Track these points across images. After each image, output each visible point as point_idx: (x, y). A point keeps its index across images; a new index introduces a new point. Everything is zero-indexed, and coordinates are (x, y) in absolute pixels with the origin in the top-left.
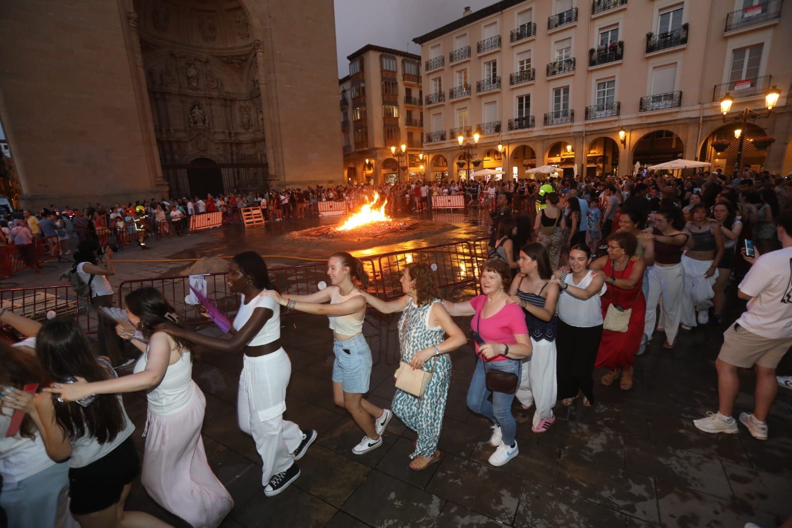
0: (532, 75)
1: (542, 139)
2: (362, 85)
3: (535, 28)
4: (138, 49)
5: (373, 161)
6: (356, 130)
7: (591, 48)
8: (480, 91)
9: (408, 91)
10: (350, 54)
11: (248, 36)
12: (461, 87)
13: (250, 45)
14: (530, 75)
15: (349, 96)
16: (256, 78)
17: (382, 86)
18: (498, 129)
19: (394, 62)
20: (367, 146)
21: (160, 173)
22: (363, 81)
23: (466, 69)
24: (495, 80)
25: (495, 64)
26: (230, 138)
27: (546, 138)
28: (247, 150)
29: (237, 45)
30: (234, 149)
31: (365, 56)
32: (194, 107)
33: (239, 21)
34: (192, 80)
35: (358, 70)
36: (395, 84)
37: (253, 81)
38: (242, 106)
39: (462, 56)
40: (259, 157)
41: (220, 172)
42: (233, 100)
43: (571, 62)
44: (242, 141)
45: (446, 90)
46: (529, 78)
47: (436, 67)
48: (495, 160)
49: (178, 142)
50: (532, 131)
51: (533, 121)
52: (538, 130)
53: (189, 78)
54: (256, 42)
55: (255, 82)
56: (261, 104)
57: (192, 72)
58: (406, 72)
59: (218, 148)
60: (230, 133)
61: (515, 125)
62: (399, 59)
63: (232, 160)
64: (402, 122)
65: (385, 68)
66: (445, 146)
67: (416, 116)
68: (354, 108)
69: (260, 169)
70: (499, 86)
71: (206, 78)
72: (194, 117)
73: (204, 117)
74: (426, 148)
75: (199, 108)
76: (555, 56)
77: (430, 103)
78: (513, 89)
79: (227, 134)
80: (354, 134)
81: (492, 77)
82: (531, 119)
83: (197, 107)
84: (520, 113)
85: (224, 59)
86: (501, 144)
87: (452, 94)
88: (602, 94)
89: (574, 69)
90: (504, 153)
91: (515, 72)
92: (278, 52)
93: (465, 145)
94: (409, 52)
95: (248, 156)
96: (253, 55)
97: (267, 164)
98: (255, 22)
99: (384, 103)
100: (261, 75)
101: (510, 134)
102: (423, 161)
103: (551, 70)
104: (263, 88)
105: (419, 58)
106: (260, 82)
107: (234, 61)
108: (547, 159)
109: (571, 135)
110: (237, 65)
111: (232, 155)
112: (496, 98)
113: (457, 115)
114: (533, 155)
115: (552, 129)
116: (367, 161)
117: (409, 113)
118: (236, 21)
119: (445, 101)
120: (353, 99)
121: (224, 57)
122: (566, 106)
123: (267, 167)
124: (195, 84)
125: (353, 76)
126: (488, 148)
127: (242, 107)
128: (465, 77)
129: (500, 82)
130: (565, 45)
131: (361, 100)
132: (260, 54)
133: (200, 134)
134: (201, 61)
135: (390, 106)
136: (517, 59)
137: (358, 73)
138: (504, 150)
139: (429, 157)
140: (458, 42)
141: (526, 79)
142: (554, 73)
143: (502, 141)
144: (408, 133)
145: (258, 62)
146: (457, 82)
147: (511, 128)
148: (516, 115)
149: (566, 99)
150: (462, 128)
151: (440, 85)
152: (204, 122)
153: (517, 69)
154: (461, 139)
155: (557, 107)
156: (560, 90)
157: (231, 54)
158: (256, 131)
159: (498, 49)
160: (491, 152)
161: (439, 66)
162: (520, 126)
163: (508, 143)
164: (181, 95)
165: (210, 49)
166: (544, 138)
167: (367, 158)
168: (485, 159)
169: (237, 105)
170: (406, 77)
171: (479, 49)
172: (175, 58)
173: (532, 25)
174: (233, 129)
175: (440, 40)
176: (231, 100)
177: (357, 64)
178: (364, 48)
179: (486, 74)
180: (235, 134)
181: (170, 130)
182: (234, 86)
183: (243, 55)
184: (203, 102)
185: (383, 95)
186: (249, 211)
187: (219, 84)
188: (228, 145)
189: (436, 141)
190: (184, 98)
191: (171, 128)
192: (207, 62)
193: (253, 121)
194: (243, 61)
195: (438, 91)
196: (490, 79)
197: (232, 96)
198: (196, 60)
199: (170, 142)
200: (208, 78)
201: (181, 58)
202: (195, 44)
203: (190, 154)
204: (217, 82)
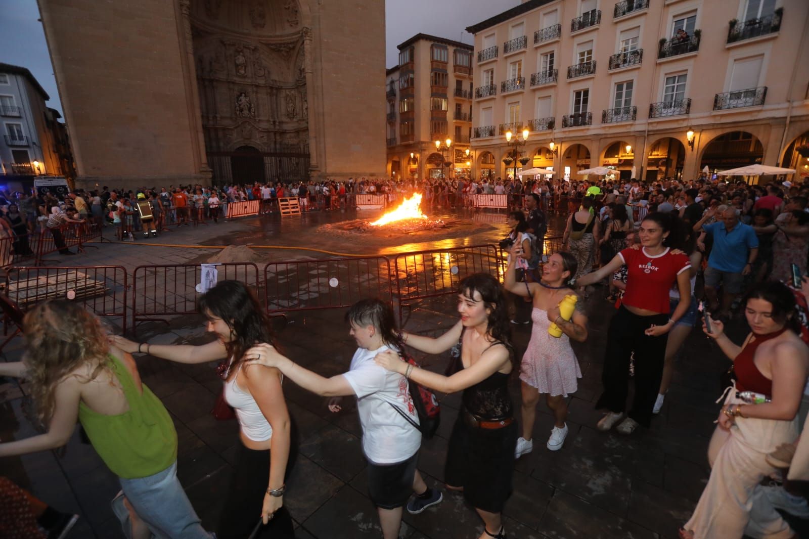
0: (592, 67)
1: (599, 137)
2: (411, 76)
3: (600, 16)
4: (189, 36)
5: (418, 155)
6: (402, 122)
7: (661, 37)
8: (534, 85)
9: (459, 83)
10: (400, 43)
11: (297, 24)
12: (515, 79)
13: (298, 33)
14: (590, 68)
15: (397, 86)
16: (303, 67)
17: (432, 77)
18: (551, 125)
19: (446, 52)
20: (413, 140)
21: (204, 159)
22: (413, 72)
23: (521, 60)
24: (552, 73)
25: (552, 56)
26: (275, 126)
27: (603, 136)
28: (290, 140)
29: (285, 32)
30: (278, 137)
31: (415, 45)
32: (241, 95)
33: (289, 8)
34: (240, 67)
35: (407, 59)
36: (445, 75)
37: (300, 70)
39: (517, 47)
40: (302, 147)
41: (263, 160)
42: (279, 89)
43: (638, 54)
44: (286, 130)
45: (498, 83)
46: (589, 71)
47: (489, 58)
48: (546, 158)
49: (224, 129)
50: (588, 129)
51: (590, 118)
52: (595, 128)
53: (237, 66)
54: (304, 30)
55: (302, 71)
56: (306, 93)
57: (241, 60)
58: (458, 63)
59: (263, 137)
60: (274, 122)
61: (570, 121)
62: (451, 49)
63: (275, 149)
64: (450, 116)
65: (435, 58)
66: (493, 142)
67: (465, 109)
68: (402, 99)
69: (302, 159)
70: (556, 79)
71: (254, 65)
72: (240, 105)
73: (250, 104)
74: (473, 144)
75: (245, 96)
76: (619, 48)
77: (480, 96)
78: (570, 83)
79: (272, 123)
80: (401, 127)
81: (548, 69)
82: (587, 116)
83: (243, 95)
84: (577, 109)
85: (272, 47)
86: (554, 142)
87: (504, 87)
88: (670, 89)
89: (640, 61)
90: (556, 151)
91: (574, 64)
92: (326, 40)
93: (513, 141)
94: (463, 42)
95: (291, 145)
96: (301, 42)
97: (309, 154)
98: (304, 9)
99: (433, 95)
100: (307, 63)
101: (564, 132)
102: (470, 157)
103: (614, 63)
104: (309, 76)
105: (472, 48)
106: (306, 70)
107: (282, 49)
108: (603, 159)
109: (632, 134)
110: (285, 54)
111: (275, 143)
112: (551, 92)
113: (508, 109)
114: (588, 155)
115: (610, 127)
116: (412, 155)
117: (458, 107)
118: (286, 8)
119: (496, 94)
120: (400, 90)
121: (272, 45)
122: (628, 102)
123: (309, 158)
124: (242, 72)
125: (402, 66)
126: (539, 146)
127: (287, 95)
128: (520, 70)
129: (556, 75)
130: (633, 34)
131: (409, 91)
132: (307, 42)
133: (246, 121)
134: (249, 49)
135: (439, 99)
136: (577, 50)
137: (408, 63)
138: (556, 148)
139: (476, 154)
140: (514, 32)
141: (586, 72)
142: (618, 66)
143: (554, 139)
144: (456, 127)
145: (305, 50)
146: (510, 74)
147: (565, 124)
148: (571, 112)
149: (629, 94)
150: (512, 124)
151: (492, 78)
152: (250, 109)
153: (576, 61)
154: (509, 136)
155: (618, 103)
156: (623, 84)
157: (280, 42)
158: (300, 120)
159: (557, 39)
160: (542, 150)
161: (492, 58)
162: (576, 124)
163: (561, 141)
164: (229, 82)
165: (259, 36)
166: (600, 137)
167: (412, 152)
168: (535, 157)
169: (283, 94)
170: (457, 68)
171: (536, 39)
172: (225, 45)
173: (597, 13)
174: (278, 117)
175: (494, 29)
176: (277, 89)
177: (407, 54)
178: (415, 36)
179: (542, 67)
180: (279, 122)
181: (216, 117)
182: (281, 74)
183: (291, 43)
184: (250, 90)
185: (432, 87)
186: (286, 200)
187: (266, 72)
188: (272, 134)
189: (485, 136)
190: (231, 86)
191: (218, 116)
192: (255, 50)
193: (298, 110)
194: (290, 49)
195: (490, 84)
196: (546, 71)
197: (278, 84)
198: (245, 47)
199: (216, 129)
200: (256, 66)
201: (229, 45)
202: (245, 31)
203: (235, 142)
204: (264, 69)
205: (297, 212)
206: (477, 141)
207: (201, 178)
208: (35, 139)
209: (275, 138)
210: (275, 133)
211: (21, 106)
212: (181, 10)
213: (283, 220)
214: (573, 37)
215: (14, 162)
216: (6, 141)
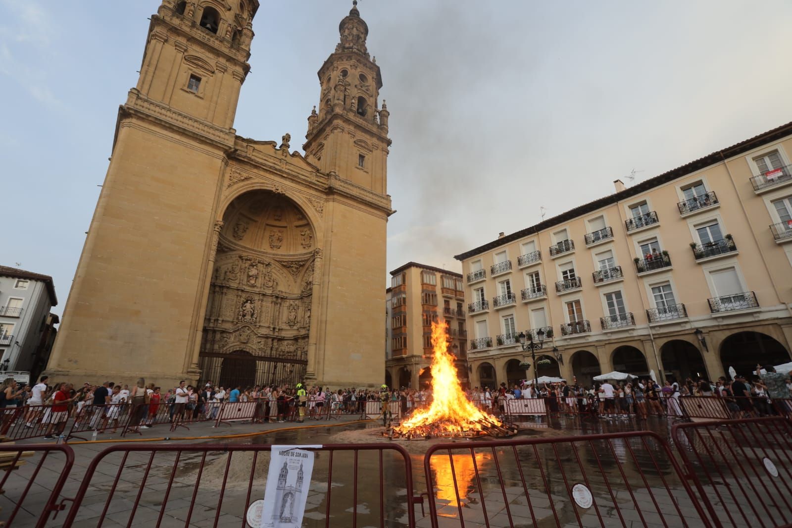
0: (577, 282)
1: (601, 344)
2: (404, 296)
3: (573, 244)
4: (214, 249)
6: (394, 337)
7: (633, 258)
8: (525, 299)
9: (447, 303)
10: (393, 270)
11: (311, 246)
12: (505, 295)
13: (311, 253)
14: (575, 283)
15: (389, 305)
16: (311, 280)
17: (423, 297)
18: (550, 334)
19: (434, 277)
20: (405, 353)
21: (196, 358)
22: (405, 293)
23: (509, 280)
25: (537, 275)
26: (274, 333)
27: (607, 342)
28: (287, 347)
29: (298, 252)
30: (275, 344)
31: (407, 271)
32: (247, 302)
33: (305, 235)
34: (251, 278)
35: (400, 283)
36: (435, 296)
37: (307, 282)
38: (292, 305)
39: (503, 269)
40: (299, 353)
41: (255, 364)
42: (284, 298)
43: (617, 270)
44: (284, 337)
45: (489, 299)
46: (576, 285)
47: (478, 279)
49: (223, 332)
50: (589, 336)
51: (589, 325)
52: (596, 334)
53: (249, 276)
54: (316, 250)
55: (309, 283)
56: (311, 302)
57: (253, 272)
58: (445, 286)
59: (260, 342)
60: (274, 329)
61: (568, 330)
62: (438, 275)
63: (271, 354)
65: (425, 282)
66: (491, 353)
68: (394, 316)
69: (297, 366)
70: (545, 293)
71: (264, 277)
72: (244, 310)
73: (254, 311)
74: (470, 356)
75: (251, 303)
76: (598, 267)
77: (473, 311)
78: (560, 296)
79: (272, 329)
80: (392, 342)
81: (536, 286)
82: (585, 323)
83: (249, 302)
84: (572, 317)
87: (496, 302)
88: (659, 297)
89: (622, 276)
90: (561, 359)
91: (559, 280)
92: (335, 259)
95: (288, 352)
96: (311, 261)
97: (307, 361)
98: (319, 235)
99: (424, 312)
100: (316, 277)
101: (565, 339)
103: (597, 278)
104: (315, 288)
106: (314, 283)
107: (293, 265)
109: (636, 338)
110: (295, 270)
111: (272, 349)
112: (543, 304)
113: (502, 322)
115: (612, 333)
118: (302, 235)
119: (488, 309)
120: (392, 308)
121: (285, 262)
122: (622, 310)
123: (307, 365)
124: (253, 282)
125: (394, 288)
128: (508, 288)
129: (545, 289)
130: (607, 256)
131: (401, 310)
132: (318, 260)
133: (246, 326)
134: (263, 264)
136: (560, 271)
137: (400, 286)
138: (560, 356)
139: (475, 366)
140: (498, 258)
141: (573, 286)
142: (601, 280)
143: (557, 347)
145: (315, 266)
146: (500, 291)
147: (564, 331)
148: (568, 320)
149: (620, 303)
150: (509, 335)
151: (483, 295)
152: (252, 315)
153: (561, 278)
155: (612, 311)
156: (611, 295)
157: (291, 260)
158: (302, 327)
159: (539, 262)
161: (481, 278)
162: (574, 331)
163: (564, 348)
164: (238, 290)
165: (274, 255)
166: (604, 343)
169: (287, 303)
170: (444, 290)
171: (519, 262)
172: (242, 259)
173: (570, 242)
174: (278, 324)
175: (479, 257)
176: (282, 298)
177: (399, 278)
178: (407, 264)
179: (529, 284)
180: (279, 329)
181: (218, 320)
182: (288, 286)
183: (302, 261)
184: (256, 298)
185: (422, 305)
187: (275, 284)
188: (270, 340)
189: (482, 348)
190: (240, 293)
191: (220, 319)
192: (268, 265)
193: (299, 319)
194: (301, 266)
195: (481, 300)
196: (534, 287)
197: (284, 294)
198: (259, 262)
199: (214, 332)
200: (267, 278)
201: (247, 260)
202: (262, 250)
203: (231, 345)
204: (274, 281)
206: (474, 353)
208: (20, 340)
209: (273, 344)
210: (273, 339)
212: (214, 227)
214: (554, 260)
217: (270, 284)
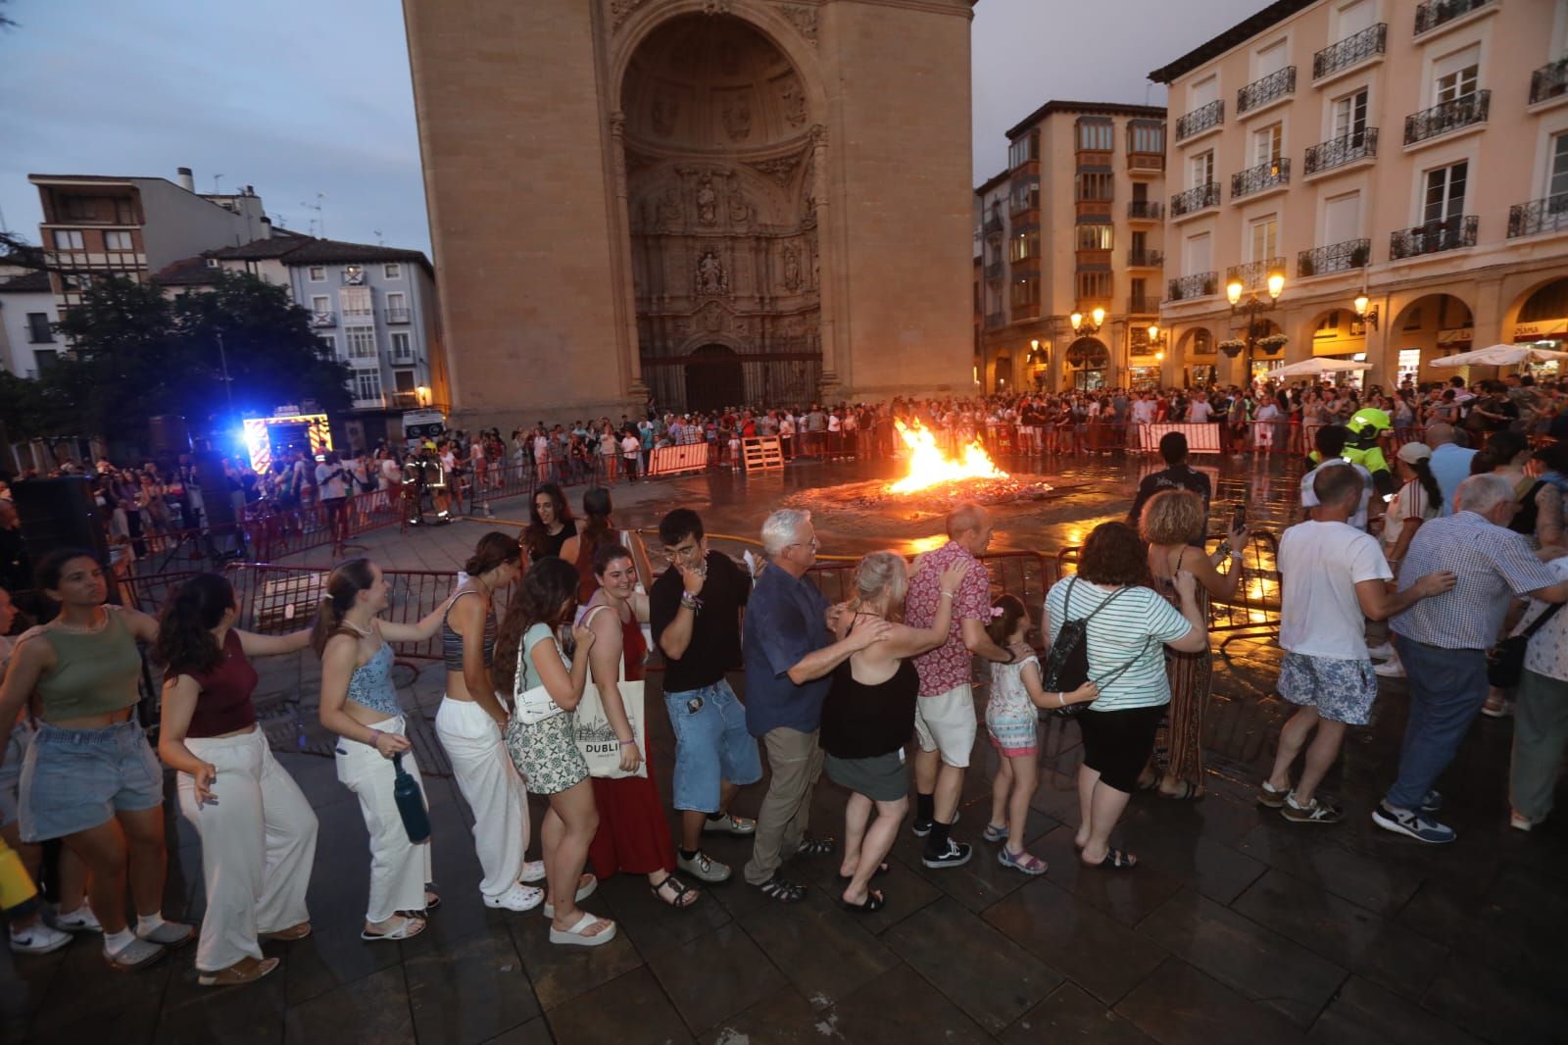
0: (1477, 107)
1: (1496, 275)
2: (1034, 187)
4: (621, 170)
5: (1047, 345)
6: (1016, 281)
8: (1313, 171)
9: (1140, 190)
10: (1011, 126)
11: (804, 120)
12: (1264, 166)
13: (805, 137)
14: (1470, 110)
15: (1005, 212)
16: (812, 195)
17: (1078, 184)
18: (1359, 257)
19: (1109, 130)
20: (1037, 314)
21: (636, 370)
22: (1037, 179)
23: (1280, 122)
24: (1362, 137)
25: (1362, 98)
26: (763, 307)
27: (1514, 270)
28: (789, 329)
29: (783, 137)
30: (768, 326)
31: (1042, 126)
32: (705, 257)
33: (789, 96)
34: (705, 209)
35: (1025, 156)
36: (1108, 177)
37: (808, 200)
38: (787, 249)
39: (1271, 93)
40: (810, 340)
41: (741, 368)
42: (771, 239)
44: (782, 312)
45: (1222, 177)
46: (1469, 117)
47: (1203, 129)
48: (1352, 334)
49: (675, 317)
50: (1465, 257)
51: (1473, 228)
52: (1488, 251)
53: (700, 207)
54: (815, 129)
55: (811, 203)
56: (817, 241)
57: (707, 195)
58: (1137, 148)
59: (741, 327)
60: (762, 299)
61: (1411, 243)
62: (1121, 123)
63: (763, 347)
64: (1119, 262)
65: (1085, 145)
66: (1214, 307)
67: (1151, 244)
68: (1015, 237)
69: (810, 364)
70: (1372, 151)
71: (729, 203)
72: (703, 273)
73: (721, 272)
74: (1167, 314)
75: (714, 258)
76: (1563, 49)
77: (1183, 211)
78: (1412, 154)
79: (757, 300)
80: (1012, 290)
81: (1351, 129)
82: (1463, 224)
83: (710, 256)
84: (1433, 210)
85: (761, 167)
86: (1366, 296)
87: (1238, 186)
90: (1374, 317)
91: (1423, 107)
92: (853, 142)
94: (1150, 105)
95: (792, 338)
96: (810, 152)
97: (821, 354)
98: (815, 92)
99: (1080, 219)
100: (819, 188)
101: (1398, 269)
102: (1160, 343)
104: (821, 211)
105: (1161, 113)
106: (817, 201)
107: (778, 168)
108: (1512, 323)
110: (782, 176)
111: (763, 337)
112: (1360, 181)
113: (1248, 234)
114: (1468, 321)
115: (1534, 245)
116: (1035, 344)
117: (1139, 239)
118: (785, 97)
119: (1219, 204)
120: (1013, 218)
121: (762, 163)
123: (822, 360)
124: (709, 216)
125: (1016, 170)
126: (1327, 307)
128: (1277, 144)
129: (1374, 140)
131: (1029, 220)
132: (819, 150)
133: (711, 302)
134: (721, 175)
135: (1094, 227)
136: (1433, 74)
137: (1026, 164)
138: (1372, 309)
139: (1173, 336)
140: (1260, 63)
141: (1459, 120)
142: (1558, 91)
143: (1369, 288)
144: (1134, 282)
145: (816, 164)
146: (1254, 153)
147: (1399, 252)
148: (1418, 218)
150: (1259, 263)
151: (1210, 169)
152: (719, 280)
153: (1429, 101)
154: (1234, 292)
155: (1560, 184)
157: (773, 157)
158: (808, 292)
159: (1376, 58)
160: (1341, 316)
161: (1210, 126)
162: (1431, 246)
163: (1389, 291)
164: (687, 237)
165: (739, 152)
166: (1504, 271)
167: (1034, 338)
168: (1320, 333)
169: (779, 247)
170: (1135, 159)
171: (1319, 68)
172: (682, 175)
174: (768, 289)
175: (1216, 66)
176: (767, 239)
177: (1025, 144)
178: (1041, 109)
179: (1334, 129)
180: (771, 299)
181: (663, 298)
182: (774, 210)
183: (792, 156)
184: (721, 246)
185: (1078, 204)
186: (756, 443)
187: (750, 212)
188: (757, 321)
189: (1193, 296)
190: (690, 242)
191: (666, 295)
192: (732, 175)
193: (804, 275)
194: (793, 166)
195: (1205, 182)
196: (1346, 136)
197: (771, 230)
198: (714, 174)
199: (662, 319)
200: (733, 203)
201: (689, 174)
202: (716, 147)
203: (694, 337)
204: (747, 208)
205: (778, 463)
206: (1175, 308)
207: (629, 405)
208: (423, 354)
209: (763, 326)
210: (763, 318)
211: (411, 308)
212: (611, 129)
213: (749, 479)
214: (1422, 45)
215: (395, 389)
216: (390, 358)
217: (742, 214)
